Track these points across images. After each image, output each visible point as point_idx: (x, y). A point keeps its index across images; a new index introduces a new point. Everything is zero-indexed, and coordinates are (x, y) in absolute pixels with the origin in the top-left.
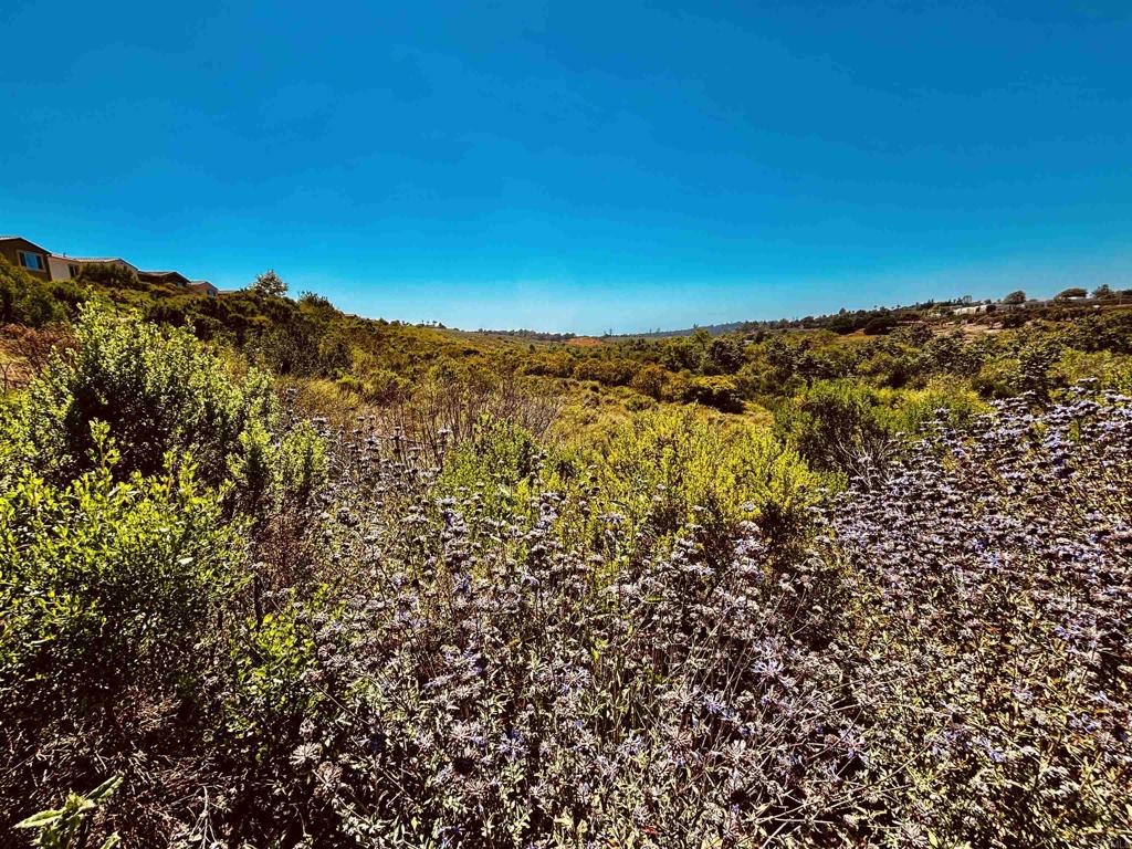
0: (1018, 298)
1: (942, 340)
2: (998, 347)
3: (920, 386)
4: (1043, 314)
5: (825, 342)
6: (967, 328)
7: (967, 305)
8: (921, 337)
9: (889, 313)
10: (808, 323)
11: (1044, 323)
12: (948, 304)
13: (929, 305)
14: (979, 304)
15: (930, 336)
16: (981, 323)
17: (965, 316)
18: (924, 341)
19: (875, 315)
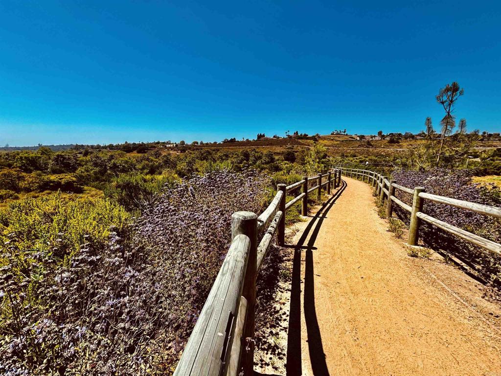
0: (183, 143)
1: (165, 156)
2: (181, 159)
3: (160, 173)
4: (190, 148)
5: (120, 156)
6: (171, 152)
7: (170, 144)
8: (157, 155)
9: (145, 145)
10: (111, 147)
11: (190, 151)
12: (164, 143)
13: (158, 143)
14: (173, 144)
15: (160, 154)
16: (175, 150)
17: (170, 148)
18: (159, 157)
19: (140, 145)
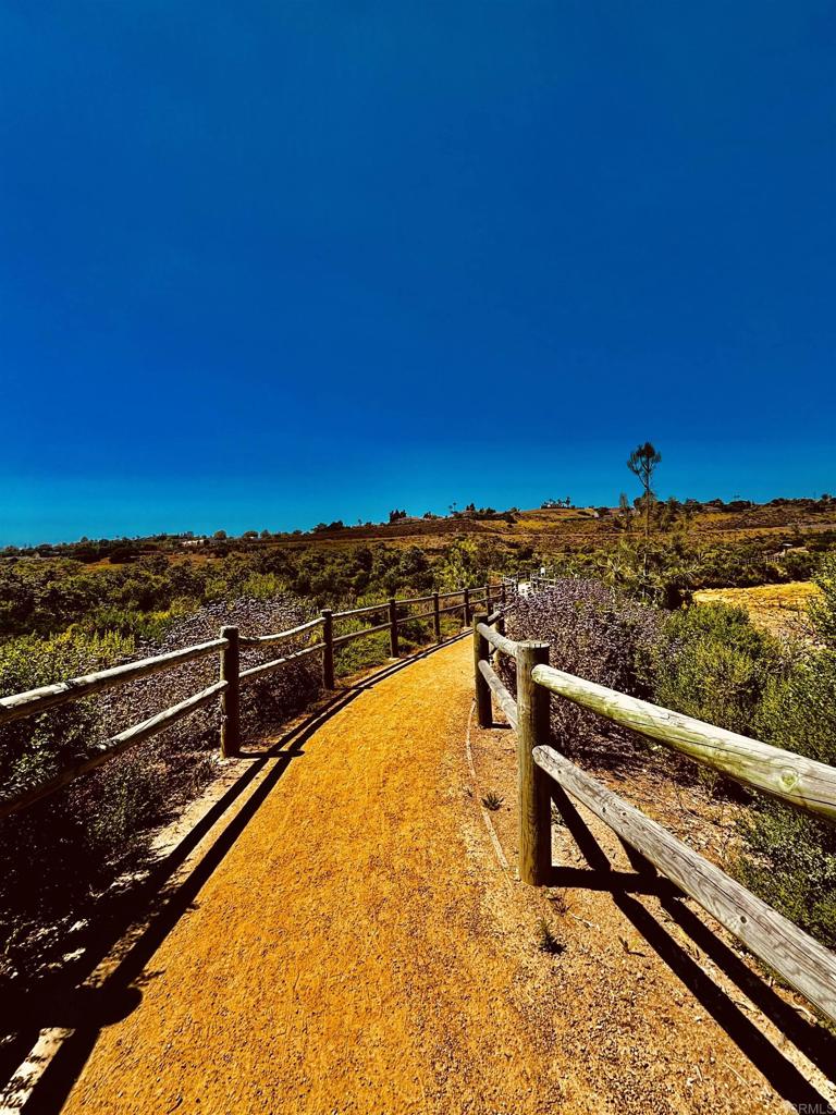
0: (221, 536)
1: (177, 568)
2: (214, 572)
3: (165, 608)
4: (237, 548)
5: (69, 571)
6: (193, 557)
7: (191, 539)
8: (160, 567)
9: (130, 543)
10: (45, 551)
11: (239, 555)
12: (177, 537)
13: (163, 538)
14: (198, 538)
15: (167, 564)
16: (201, 553)
17: (191, 548)
18: (164, 569)
19: (118, 545)
